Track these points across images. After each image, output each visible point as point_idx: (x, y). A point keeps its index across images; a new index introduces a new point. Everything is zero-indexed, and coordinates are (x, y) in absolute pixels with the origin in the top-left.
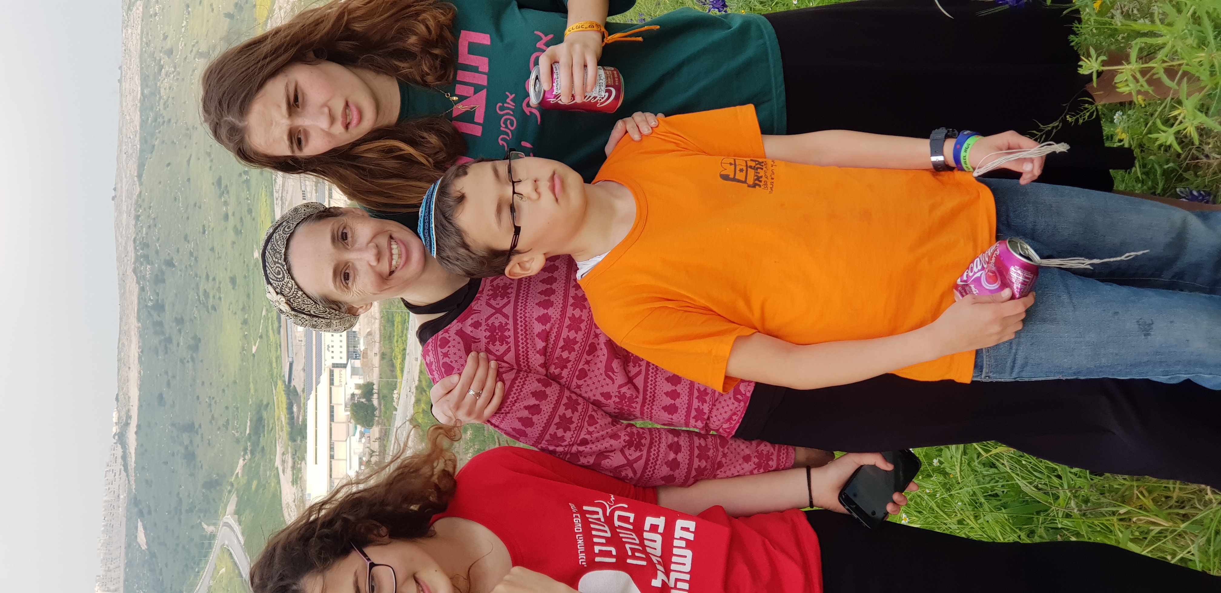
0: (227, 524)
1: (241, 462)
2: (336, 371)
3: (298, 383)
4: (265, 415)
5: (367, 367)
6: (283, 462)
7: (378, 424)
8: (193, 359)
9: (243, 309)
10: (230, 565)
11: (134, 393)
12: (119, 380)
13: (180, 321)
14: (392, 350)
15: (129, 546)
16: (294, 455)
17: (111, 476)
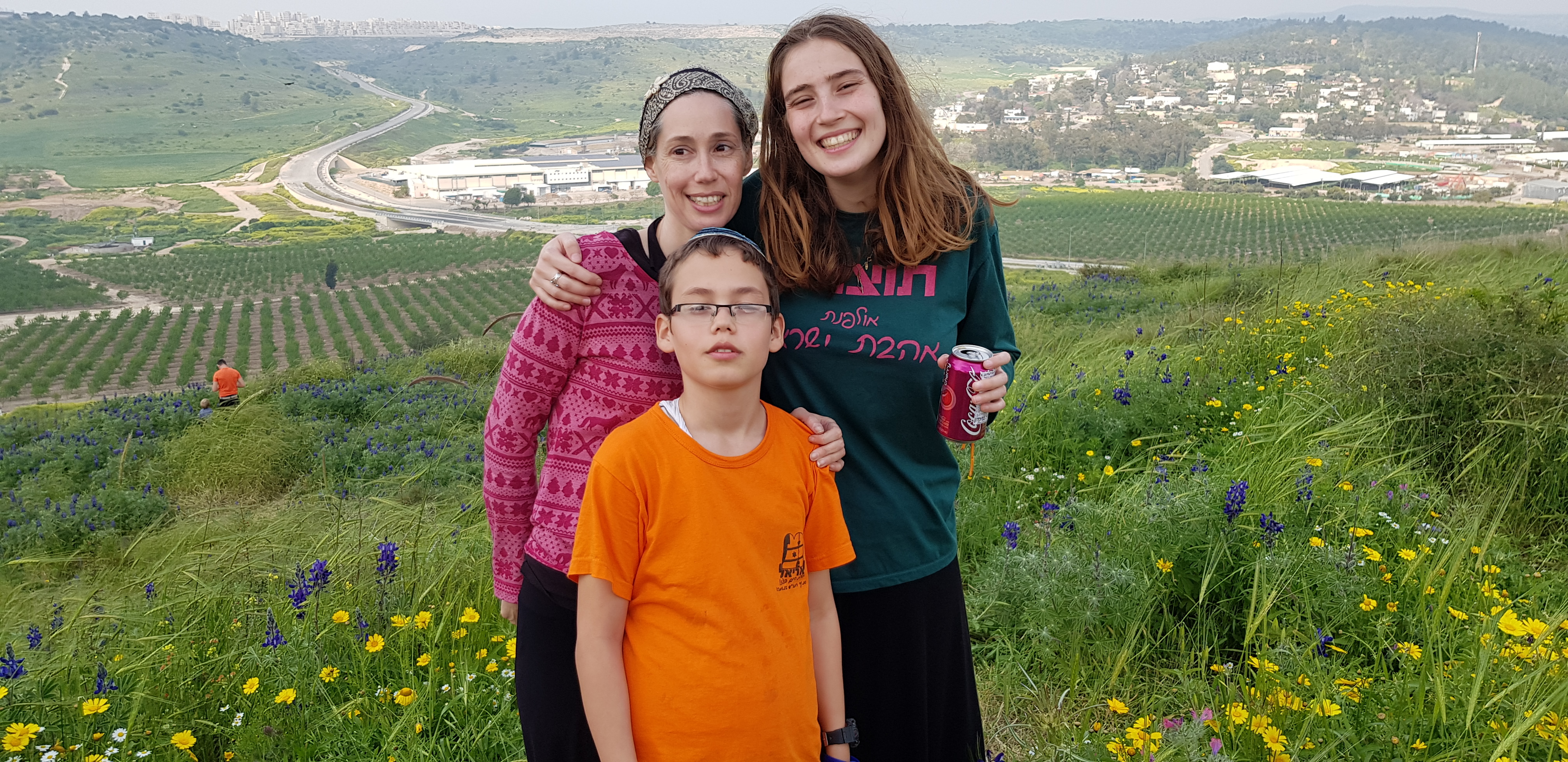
0: (427, 107)
1: (472, 115)
2: (542, 177)
3: (531, 151)
4: (507, 130)
5: (546, 198)
6: (475, 144)
7: (507, 207)
8: (542, 80)
9: (580, 112)
10: (398, 110)
11: (515, 40)
12: (523, 29)
13: (568, 70)
14: (559, 214)
15: (406, 40)
16: (480, 151)
17: (455, 25)
